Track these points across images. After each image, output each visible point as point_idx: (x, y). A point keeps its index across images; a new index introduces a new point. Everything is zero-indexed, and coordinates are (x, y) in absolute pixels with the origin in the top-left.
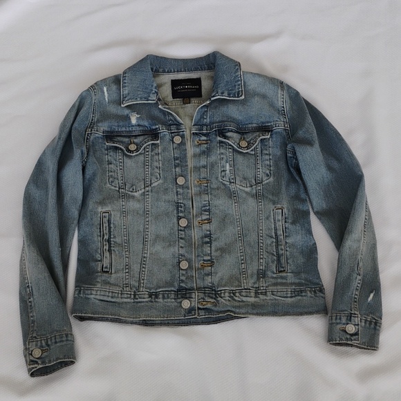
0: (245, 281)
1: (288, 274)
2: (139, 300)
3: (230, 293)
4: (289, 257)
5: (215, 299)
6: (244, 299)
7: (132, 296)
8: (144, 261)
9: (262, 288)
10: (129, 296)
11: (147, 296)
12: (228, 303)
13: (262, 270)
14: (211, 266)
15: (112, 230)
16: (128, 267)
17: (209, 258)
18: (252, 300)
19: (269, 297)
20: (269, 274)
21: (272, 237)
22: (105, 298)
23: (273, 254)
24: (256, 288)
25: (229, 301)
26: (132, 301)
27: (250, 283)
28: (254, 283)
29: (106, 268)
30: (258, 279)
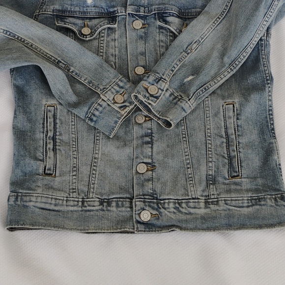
0: (192, 189)
1: (243, 180)
2: (88, 208)
3: (175, 203)
4: (243, 159)
5: (157, 210)
6: (192, 211)
7: (80, 204)
8: (95, 162)
9: (212, 197)
10: (76, 203)
13: (212, 175)
14: (152, 170)
16: (76, 169)
17: (150, 161)
18: (202, 211)
19: (222, 206)
20: (220, 179)
21: (222, 137)
23: (224, 157)
24: (206, 196)
25: (174, 213)
26: (80, 209)
27: (198, 191)
28: (203, 191)
29: (50, 169)
30: (208, 186)
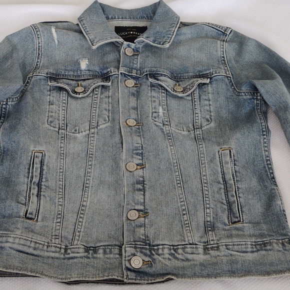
0: (189, 234)
1: (245, 225)
2: (72, 255)
3: (170, 249)
4: (243, 204)
5: (149, 256)
6: (189, 256)
7: (63, 251)
8: (83, 210)
9: (212, 243)
10: (58, 249)
11: (81, 250)
12: (167, 263)
13: (210, 222)
14: (145, 217)
15: (44, 173)
16: (61, 216)
17: (142, 208)
18: (201, 257)
19: (223, 251)
20: (220, 225)
21: (219, 183)
22: (25, 249)
23: (222, 203)
24: (205, 243)
25: (169, 259)
26: (62, 256)
27: (196, 237)
28: (201, 237)
29: (31, 214)
30: (206, 232)
